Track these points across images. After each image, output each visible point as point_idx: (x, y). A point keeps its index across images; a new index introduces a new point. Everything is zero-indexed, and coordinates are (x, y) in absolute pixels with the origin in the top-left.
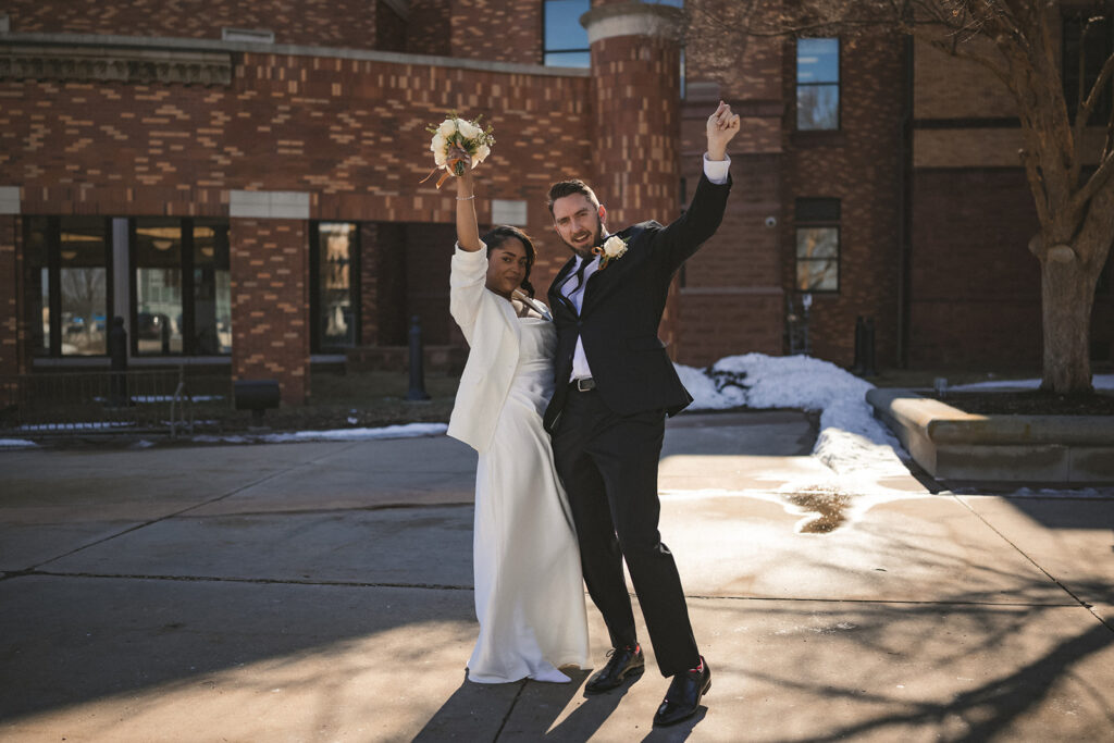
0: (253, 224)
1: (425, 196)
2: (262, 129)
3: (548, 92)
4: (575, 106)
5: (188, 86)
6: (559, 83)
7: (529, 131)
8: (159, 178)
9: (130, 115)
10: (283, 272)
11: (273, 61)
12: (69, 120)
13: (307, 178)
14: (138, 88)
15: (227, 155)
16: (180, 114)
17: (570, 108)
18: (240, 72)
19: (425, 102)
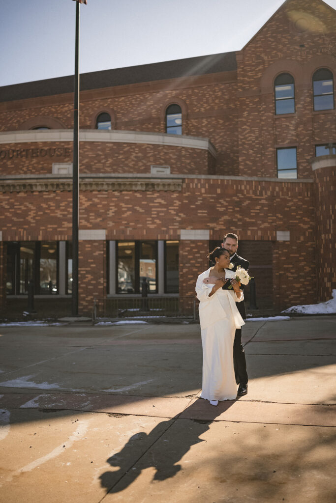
0: (189, 242)
1: (252, 230)
2: (192, 206)
3: (297, 190)
4: (308, 194)
5: (166, 191)
6: (301, 185)
7: (290, 204)
8: (155, 225)
9: (145, 203)
10: (199, 260)
11: (196, 181)
12: (123, 205)
13: (208, 224)
14: (148, 193)
15: (180, 216)
16: (163, 202)
17: (306, 195)
18: (184, 186)
19: (251, 195)
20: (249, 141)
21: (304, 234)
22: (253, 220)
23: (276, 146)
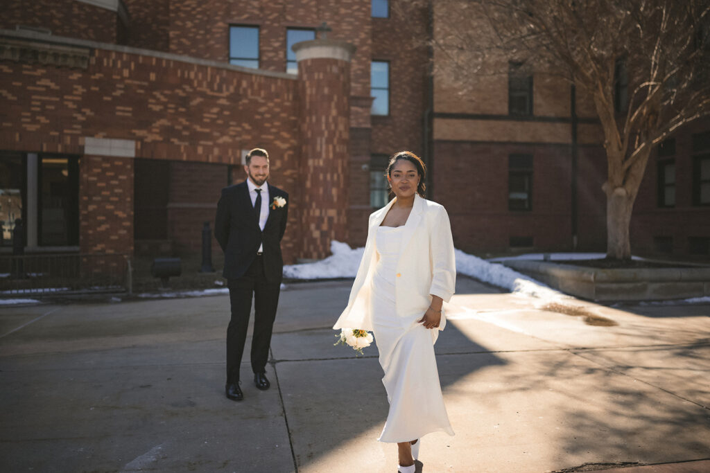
0: (99, 159)
1: (204, 146)
2: (107, 98)
3: (273, 88)
4: (288, 96)
5: (59, 67)
6: (279, 83)
7: (263, 109)
8: (38, 126)
9: (19, 84)
10: (117, 191)
11: (113, 56)
13: (134, 131)
14: (25, 66)
15: (84, 114)
16: (53, 85)
17: (286, 97)
18: (93, 61)
19: (204, 88)
20: (188, 6)
21: (281, 157)
22: (207, 130)
23: (229, 21)
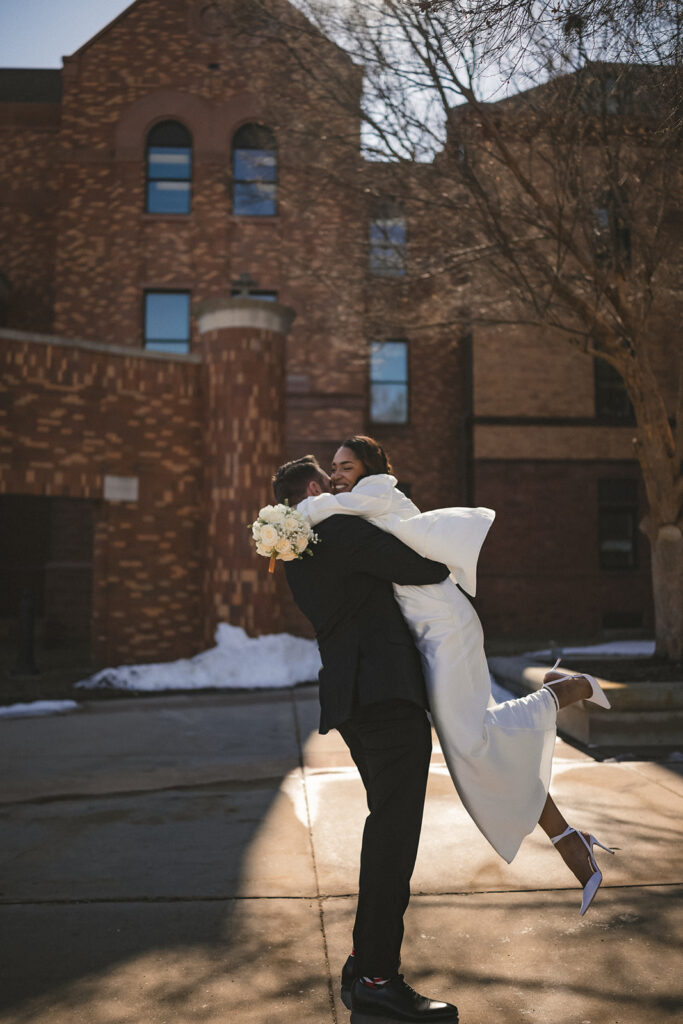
1: (38, 470)
3: (161, 377)
4: (187, 390)
6: (171, 368)
7: (142, 411)
17: (182, 391)
19: (40, 378)
20: (83, 265)
21: (174, 487)
22: (43, 445)
23: (144, 285)
